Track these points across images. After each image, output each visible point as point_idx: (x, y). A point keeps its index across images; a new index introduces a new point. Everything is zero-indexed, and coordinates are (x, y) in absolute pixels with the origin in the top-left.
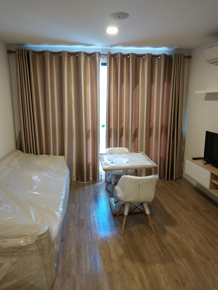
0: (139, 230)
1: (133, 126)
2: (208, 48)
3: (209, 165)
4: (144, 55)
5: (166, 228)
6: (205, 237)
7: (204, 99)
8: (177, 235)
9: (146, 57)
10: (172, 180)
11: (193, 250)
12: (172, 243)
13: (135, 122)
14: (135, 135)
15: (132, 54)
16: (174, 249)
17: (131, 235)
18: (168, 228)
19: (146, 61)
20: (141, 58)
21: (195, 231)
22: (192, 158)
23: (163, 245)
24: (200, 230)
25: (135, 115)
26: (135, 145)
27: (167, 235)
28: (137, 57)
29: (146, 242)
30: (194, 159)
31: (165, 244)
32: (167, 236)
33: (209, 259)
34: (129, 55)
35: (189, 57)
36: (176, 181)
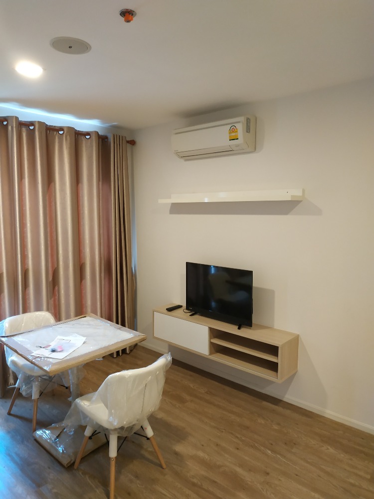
0: (137, 477)
1: (50, 265)
2: (177, 134)
3: (197, 316)
4: (61, 129)
5: (177, 450)
6: (237, 437)
7: (169, 212)
8: (201, 454)
9: (65, 133)
10: (124, 355)
11: (239, 470)
12: (203, 473)
13: (52, 256)
14: (54, 282)
15: (39, 123)
16: (215, 482)
17: (129, 494)
18: (179, 448)
19: (66, 139)
20: (55, 133)
21: (219, 434)
22: (167, 309)
23: (194, 484)
24: (225, 430)
25: (51, 241)
26: (54, 301)
27: (186, 462)
28: (49, 131)
29: (165, 495)
30: (170, 310)
31: (195, 481)
32: (188, 463)
33: (268, 474)
34: (32, 124)
35: (133, 143)
36: (132, 353)
